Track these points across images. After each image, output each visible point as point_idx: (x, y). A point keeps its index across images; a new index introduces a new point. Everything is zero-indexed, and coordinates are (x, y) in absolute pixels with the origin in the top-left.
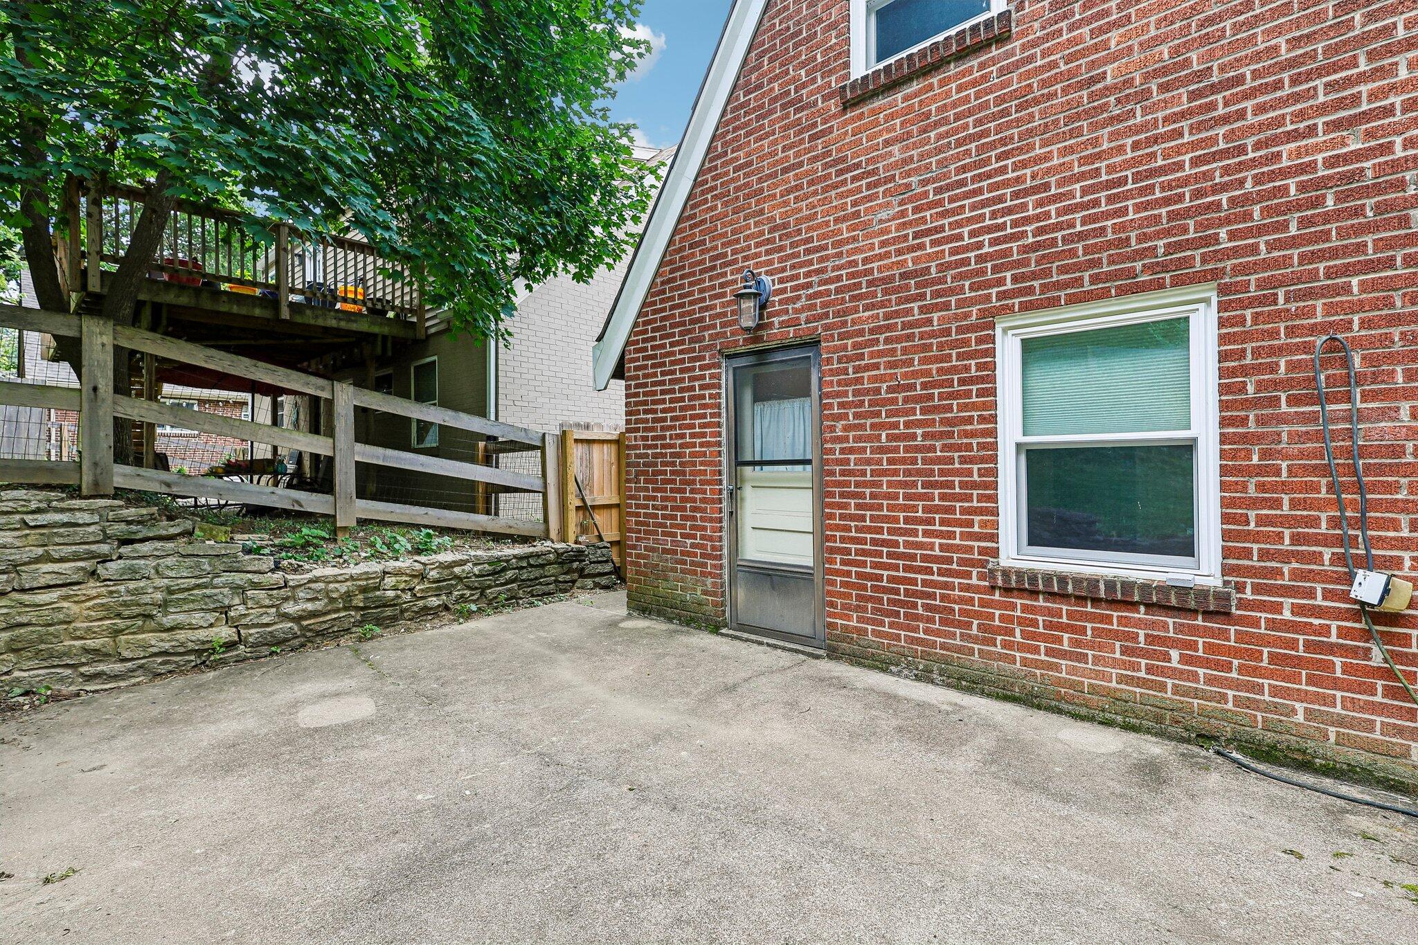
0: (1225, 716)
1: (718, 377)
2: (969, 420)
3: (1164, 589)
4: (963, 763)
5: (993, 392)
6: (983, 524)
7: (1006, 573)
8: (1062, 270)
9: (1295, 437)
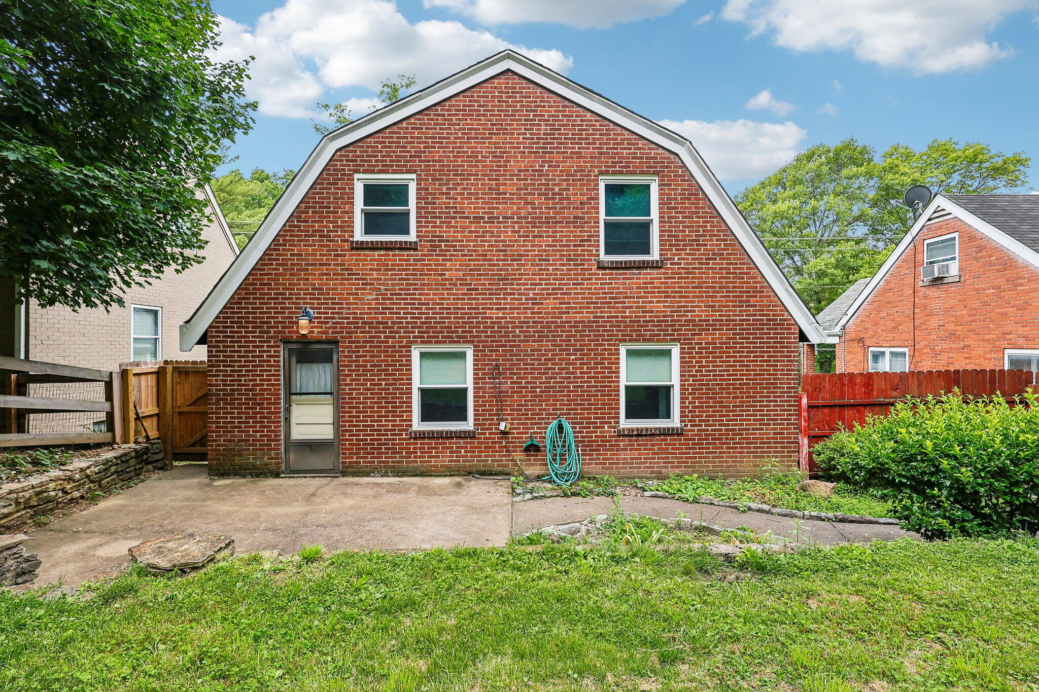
0: (474, 466)
1: (279, 352)
2: (403, 379)
3: (460, 432)
4: (412, 494)
5: (410, 370)
6: (407, 416)
7: (415, 432)
8: (433, 332)
9: (490, 388)
